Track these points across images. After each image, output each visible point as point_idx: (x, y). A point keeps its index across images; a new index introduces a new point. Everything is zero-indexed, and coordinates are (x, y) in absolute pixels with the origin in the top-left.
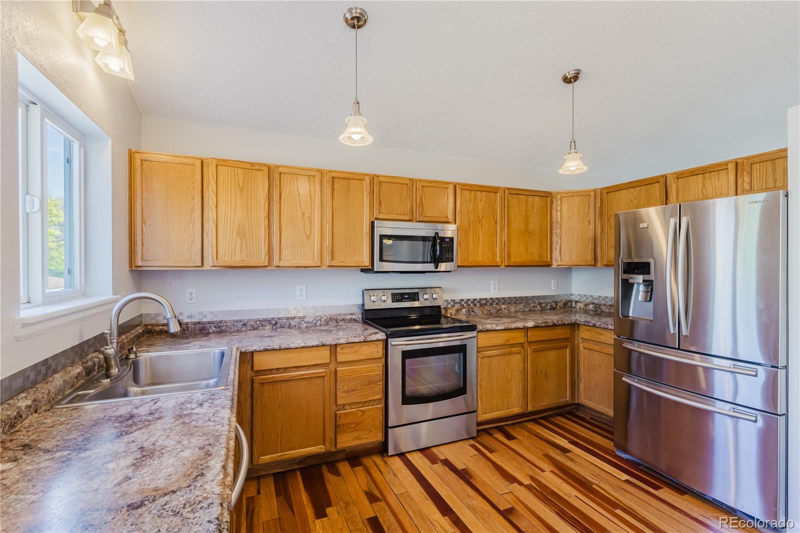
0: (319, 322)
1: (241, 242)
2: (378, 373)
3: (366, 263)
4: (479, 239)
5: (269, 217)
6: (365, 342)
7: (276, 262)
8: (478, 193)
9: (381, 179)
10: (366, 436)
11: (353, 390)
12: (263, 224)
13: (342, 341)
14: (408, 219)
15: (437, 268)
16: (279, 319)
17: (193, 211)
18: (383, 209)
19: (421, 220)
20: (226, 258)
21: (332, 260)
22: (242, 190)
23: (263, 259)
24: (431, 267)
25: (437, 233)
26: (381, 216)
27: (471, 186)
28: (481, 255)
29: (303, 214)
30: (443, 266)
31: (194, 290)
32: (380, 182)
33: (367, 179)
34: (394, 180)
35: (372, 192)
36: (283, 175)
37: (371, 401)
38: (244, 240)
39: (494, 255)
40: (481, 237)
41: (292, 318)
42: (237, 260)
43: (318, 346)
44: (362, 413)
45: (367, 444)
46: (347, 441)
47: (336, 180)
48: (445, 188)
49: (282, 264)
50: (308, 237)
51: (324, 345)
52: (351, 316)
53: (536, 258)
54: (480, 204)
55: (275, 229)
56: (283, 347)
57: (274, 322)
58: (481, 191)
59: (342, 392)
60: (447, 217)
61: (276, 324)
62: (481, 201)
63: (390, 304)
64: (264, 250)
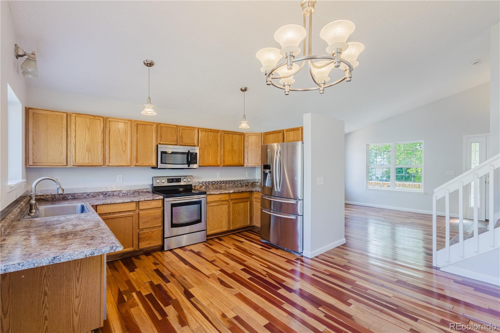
0: (129, 193)
1: (89, 154)
2: (160, 214)
3: (154, 164)
4: (210, 154)
5: (104, 142)
6: (153, 200)
7: (107, 164)
8: (209, 133)
9: (161, 125)
10: (154, 243)
11: (147, 222)
12: (100, 145)
13: (142, 200)
14: (175, 144)
15: (189, 166)
16: (108, 192)
17: (62, 138)
18: (163, 139)
19: (181, 144)
20: (80, 161)
21: (137, 163)
22: (89, 129)
23: (100, 162)
24: (186, 166)
25: (189, 151)
26: (161, 143)
27: (206, 129)
28: (211, 161)
29: (122, 141)
30: (192, 166)
32: (161, 126)
33: (155, 125)
34: (167, 126)
35: (157, 131)
36: (111, 122)
37: (156, 227)
38: (90, 153)
39: (217, 161)
40: (211, 153)
41: (114, 191)
42: (86, 162)
43: (130, 202)
44: (151, 232)
45: (154, 246)
46: (144, 245)
47: (139, 125)
48: (193, 130)
49: (110, 164)
50: (124, 152)
51: (133, 202)
52: (146, 190)
53: (236, 162)
54: (210, 137)
55: (107, 148)
56: (112, 203)
57: (104, 193)
58: (211, 132)
59: (142, 223)
60: (194, 143)
61: (106, 194)
62: (211, 136)
63: (166, 184)
64: (101, 158)
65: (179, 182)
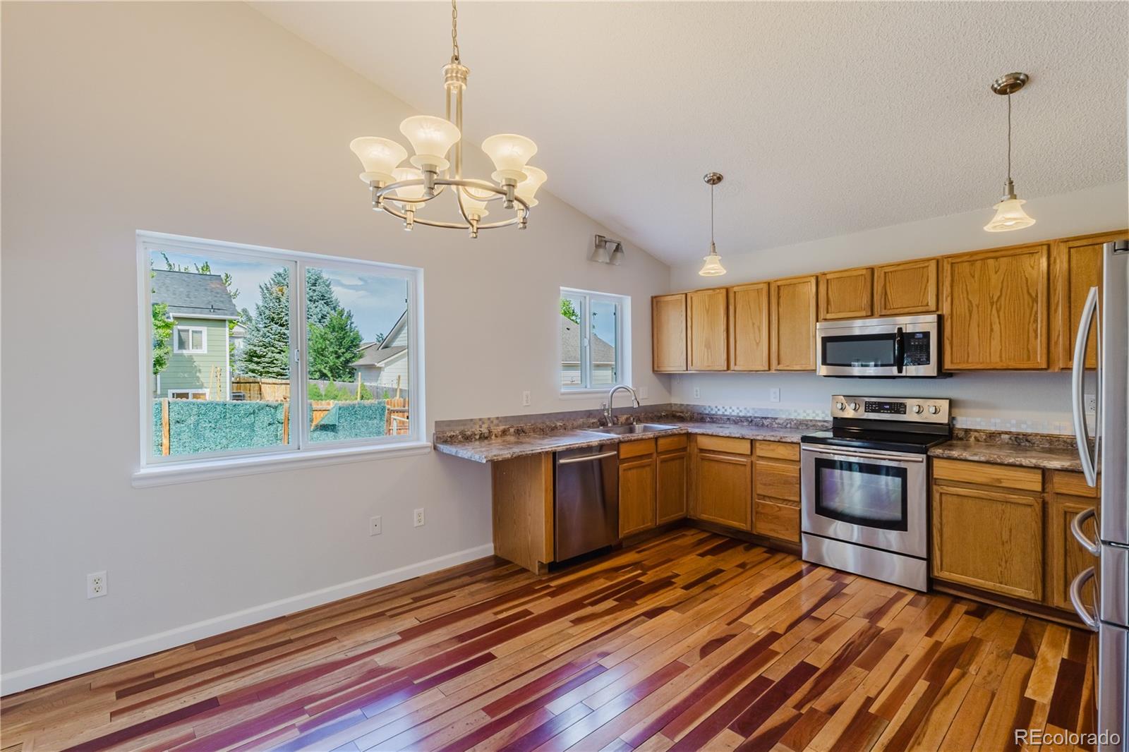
0: (789, 425)
1: (708, 352)
2: (795, 475)
4: (992, 330)
6: (779, 442)
7: (732, 367)
8: (991, 262)
9: (829, 277)
10: (783, 532)
11: (770, 485)
12: (723, 336)
13: (759, 438)
14: (865, 315)
15: (900, 371)
16: (755, 417)
17: (681, 331)
18: (832, 308)
19: (883, 314)
20: (698, 364)
21: (779, 364)
22: (708, 312)
24: (894, 371)
25: (900, 329)
26: (829, 317)
27: (972, 254)
28: (994, 351)
29: (754, 324)
30: (910, 370)
31: (698, 389)
32: (827, 280)
33: (812, 280)
34: (845, 274)
35: (819, 292)
36: (737, 293)
37: (790, 501)
38: (709, 351)
40: (996, 327)
41: (766, 418)
43: (739, 438)
44: (777, 509)
45: (782, 540)
46: (764, 528)
47: (782, 288)
48: (923, 268)
49: (737, 368)
50: (758, 344)
51: (744, 438)
54: (994, 278)
55: (732, 339)
56: (714, 434)
57: (750, 419)
58: (996, 258)
59: (761, 484)
60: (927, 305)
61: (752, 421)
62: (996, 273)
63: (864, 414)
64: (724, 357)
65: (898, 412)
